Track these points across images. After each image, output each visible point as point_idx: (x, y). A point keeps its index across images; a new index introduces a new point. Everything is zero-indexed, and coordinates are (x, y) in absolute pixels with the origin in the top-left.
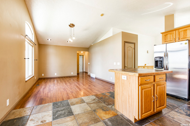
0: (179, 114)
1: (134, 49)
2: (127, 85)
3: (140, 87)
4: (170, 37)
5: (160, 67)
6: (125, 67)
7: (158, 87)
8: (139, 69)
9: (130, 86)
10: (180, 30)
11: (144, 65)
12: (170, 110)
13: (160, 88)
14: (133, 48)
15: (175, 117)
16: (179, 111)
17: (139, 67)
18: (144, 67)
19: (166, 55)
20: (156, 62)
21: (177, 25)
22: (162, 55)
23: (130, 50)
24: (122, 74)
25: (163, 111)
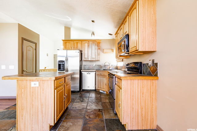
0: (78, 103)
1: (36, 50)
2: (39, 92)
3: (56, 90)
4: (69, 45)
5: (62, 70)
6: (23, 71)
7: (67, 87)
8: (41, 73)
9: (43, 93)
10: (75, 42)
11: (44, 68)
12: (72, 103)
13: (68, 87)
14: (34, 49)
15: (77, 106)
16: (77, 101)
17: (41, 71)
18: (44, 70)
19: (67, 60)
20: (59, 65)
21: (72, 37)
22: (64, 59)
23: (30, 51)
24: (30, 80)
25: (68, 106)
